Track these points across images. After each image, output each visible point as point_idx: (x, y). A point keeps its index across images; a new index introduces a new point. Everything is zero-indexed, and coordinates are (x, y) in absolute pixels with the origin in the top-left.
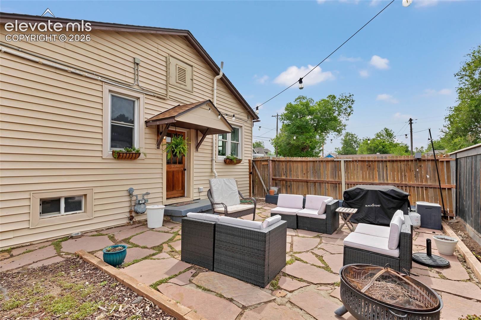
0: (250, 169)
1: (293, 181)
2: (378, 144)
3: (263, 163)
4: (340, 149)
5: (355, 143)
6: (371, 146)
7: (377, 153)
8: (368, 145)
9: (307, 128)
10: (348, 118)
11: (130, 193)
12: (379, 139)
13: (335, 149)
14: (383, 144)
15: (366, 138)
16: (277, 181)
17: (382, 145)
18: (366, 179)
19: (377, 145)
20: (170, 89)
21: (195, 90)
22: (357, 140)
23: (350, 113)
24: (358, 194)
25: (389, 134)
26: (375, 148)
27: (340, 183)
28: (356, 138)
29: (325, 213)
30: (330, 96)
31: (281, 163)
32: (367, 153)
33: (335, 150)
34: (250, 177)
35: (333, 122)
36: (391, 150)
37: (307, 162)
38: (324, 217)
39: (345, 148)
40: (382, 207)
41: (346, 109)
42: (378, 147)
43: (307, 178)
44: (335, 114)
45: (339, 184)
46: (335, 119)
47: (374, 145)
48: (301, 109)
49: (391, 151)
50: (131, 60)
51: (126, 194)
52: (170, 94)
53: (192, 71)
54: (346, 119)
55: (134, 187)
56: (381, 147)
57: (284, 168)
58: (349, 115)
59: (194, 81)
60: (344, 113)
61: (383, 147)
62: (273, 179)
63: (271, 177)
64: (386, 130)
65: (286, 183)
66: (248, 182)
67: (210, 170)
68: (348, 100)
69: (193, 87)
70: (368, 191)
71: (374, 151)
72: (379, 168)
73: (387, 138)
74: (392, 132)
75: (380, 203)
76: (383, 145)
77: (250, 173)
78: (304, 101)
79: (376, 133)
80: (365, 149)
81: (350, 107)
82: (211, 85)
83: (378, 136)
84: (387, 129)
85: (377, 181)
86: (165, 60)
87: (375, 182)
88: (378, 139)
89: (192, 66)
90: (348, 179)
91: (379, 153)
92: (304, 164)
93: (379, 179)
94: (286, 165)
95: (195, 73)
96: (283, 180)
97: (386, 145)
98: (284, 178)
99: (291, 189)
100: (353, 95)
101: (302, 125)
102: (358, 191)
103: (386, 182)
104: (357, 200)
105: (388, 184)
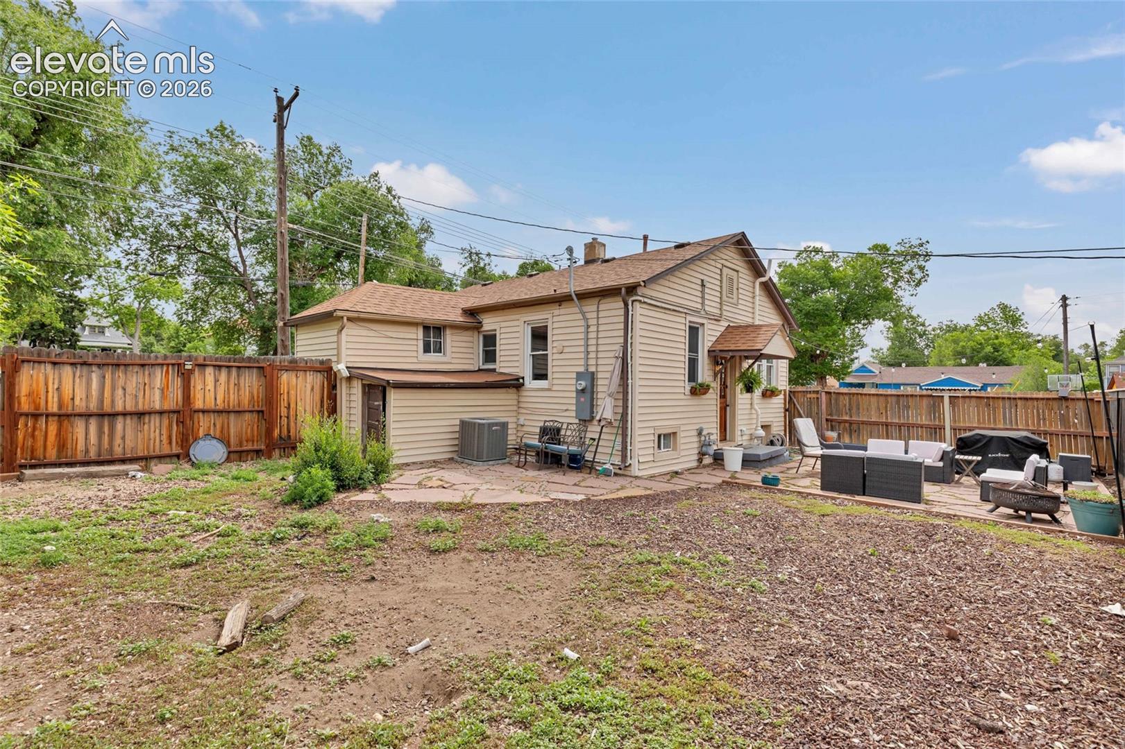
0: (785, 404)
1: (863, 423)
2: (983, 341)
3: (809, 396)
4: (885, 350)
5: (921, 336)
6: (963, 347)
7: (980, 364)
8: (958, 344)
9: (827, 315)
10: (915, 292)
11: (700, 433)
12: (985, 328)
13: (873, 350)
14: (996, 341)
15: (949, 323)
16: (834, 423)
17: (992, 345)
18: (984, 422)
19: (981, 344)
20: (725, 307)
21: (740, 301)
22: (925, 331)
23: (920, 281)
24: (978, 441)
25: (1011, 317)
26: (974, 350)
27: (942, 428)
28: (923, 325)
29: (942, 459)
30: (876, 247)
31: (841, 397)
32: (953, 362)
33: (871, 353)
34: (785, 416)
35: (884, 303)
36: (1014, 356)
37: (887, 395)
38: (941, 464)
39: (897, 349)
40: (1012, 457)
41: (911, 273)
42: (983, 348)
43: (887, 418)
44: (888, 284)
45: (940, 429)
46: (887, 296)
47: (971, 343)
48: (814, 276)
49: (1015, 359)
50: (700, 282)
51: (695, 433)
52: (725, 313)
53: (738, 277)
54: (911, 292)
55: (704, 426)
56: (989, 349)
57: (848, 405)
58: (918, 284)
59: (740, 291)
60: (908, 281)
61: (996, 350)
62: (827, 420)
63: (824, 416)
64: (1004, 308)
65: (850, 427)
66: (783, 424)
67: (749, 406)
68: (918, 254)
69: (738, 298)
70: (992, 437)
71: (972, 358)
72: (1004, 409)
73: (1005, 327)
74: (1019, 313)
75: (1009, 453)
76: (995, 344)
77: (786, 410)
78: (818, 258)
79: (977, 315)
80: (948, 351)
81: (921, 268)
82: (751, 289)
83: (982, 321)
84: (1006, 306)
85: (1002, 426)
86: (719, 272)
87: (998, 426)
88: (982, 328)
89: (737, 271)
90: (955, 421)
91: (985, 365)
92: (882, 399)
93: (1005, 422)
94: (850, 399)
95: (741, 280)
96: (846, 421)
97: (1001, 344)
98: (847, 418)
99: (859, 435)
100: (928, 242)
101: (817, 310)
102: (978, 437)
103: (1014, 427)
104: (978, 448)
105: (1018, 430)
